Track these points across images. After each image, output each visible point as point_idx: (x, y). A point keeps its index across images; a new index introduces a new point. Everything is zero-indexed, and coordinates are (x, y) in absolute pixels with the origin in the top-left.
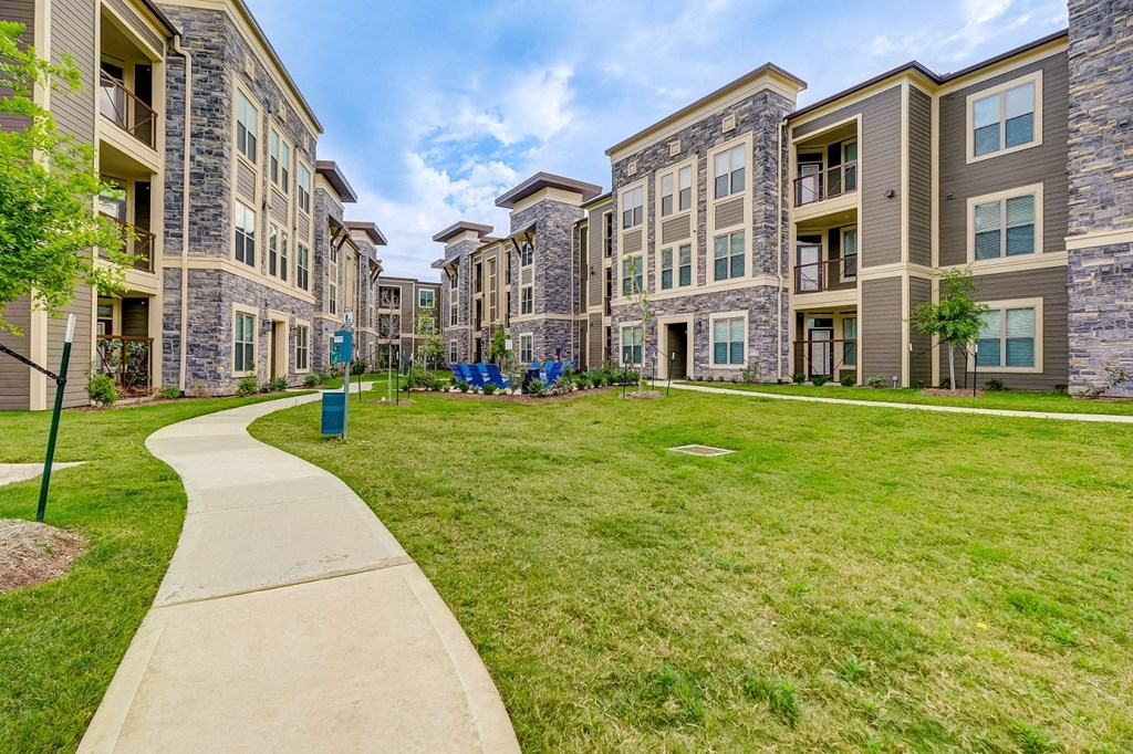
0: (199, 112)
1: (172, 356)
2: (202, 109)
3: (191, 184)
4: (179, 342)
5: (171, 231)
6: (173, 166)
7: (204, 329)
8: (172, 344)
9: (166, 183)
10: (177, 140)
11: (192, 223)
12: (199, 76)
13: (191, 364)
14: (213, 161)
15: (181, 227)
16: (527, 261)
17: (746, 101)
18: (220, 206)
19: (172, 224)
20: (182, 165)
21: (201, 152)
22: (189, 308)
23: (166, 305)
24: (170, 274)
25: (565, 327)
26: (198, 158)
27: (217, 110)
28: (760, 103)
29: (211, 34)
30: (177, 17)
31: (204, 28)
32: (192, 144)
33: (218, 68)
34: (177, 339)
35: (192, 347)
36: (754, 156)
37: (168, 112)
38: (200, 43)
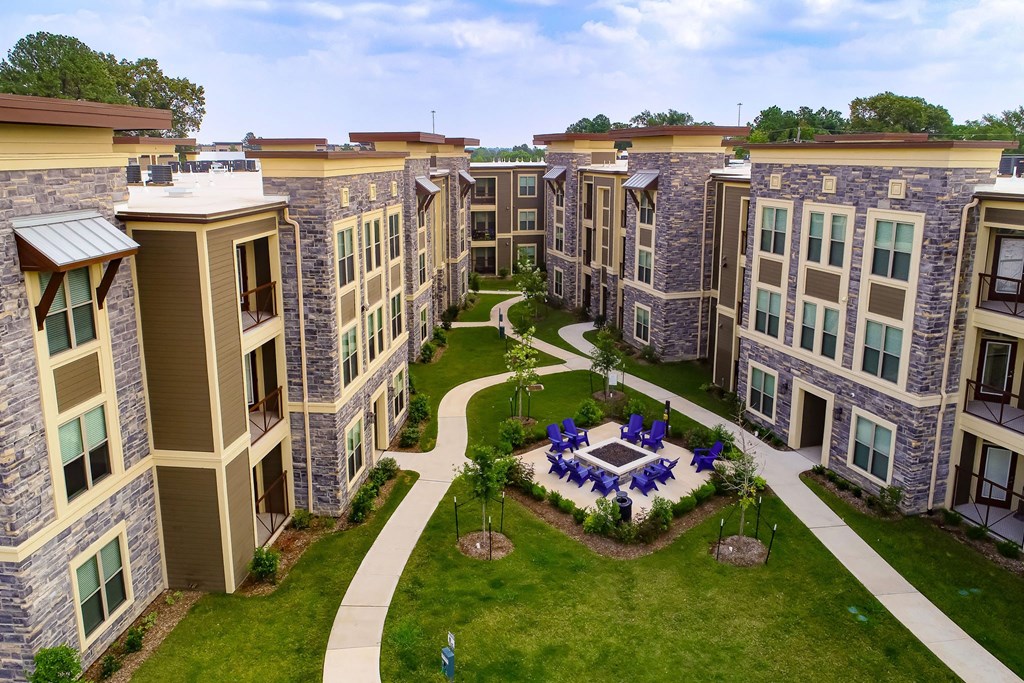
0: (309, 275)
1: (301, 483)
2: (311, 272)
3: (306, 339)
4: (306, 472)
5: (294, 381)
6: (290, 325)
7: (324, 462)
8: (301, 474)
9: (286, 340)
10: (292, 301)
11: (309, 373)
12: (306, 241)
13: (316, 490)
14: (323, 318)
15: (301, 377)
16: (646, 218)
17: (921, 171)
18: (331, 359)
19: (294, 373)
20: (298, 323)
21: (312, 311)
22: (312, 445)
23: (294, 442)
24: (296, 417)
25: (692, 306)
26: (311, 316)
27: (323, 272)
28: (939, 183)
29: (314, 200)
30: (285, 188)
31: (307, 195)
32: (305, 304)
33: (322, 233)
34: (305, 472)
35: (316, 477)
36: (924, 247)
37: (283, 276)
38: (305, 210)
